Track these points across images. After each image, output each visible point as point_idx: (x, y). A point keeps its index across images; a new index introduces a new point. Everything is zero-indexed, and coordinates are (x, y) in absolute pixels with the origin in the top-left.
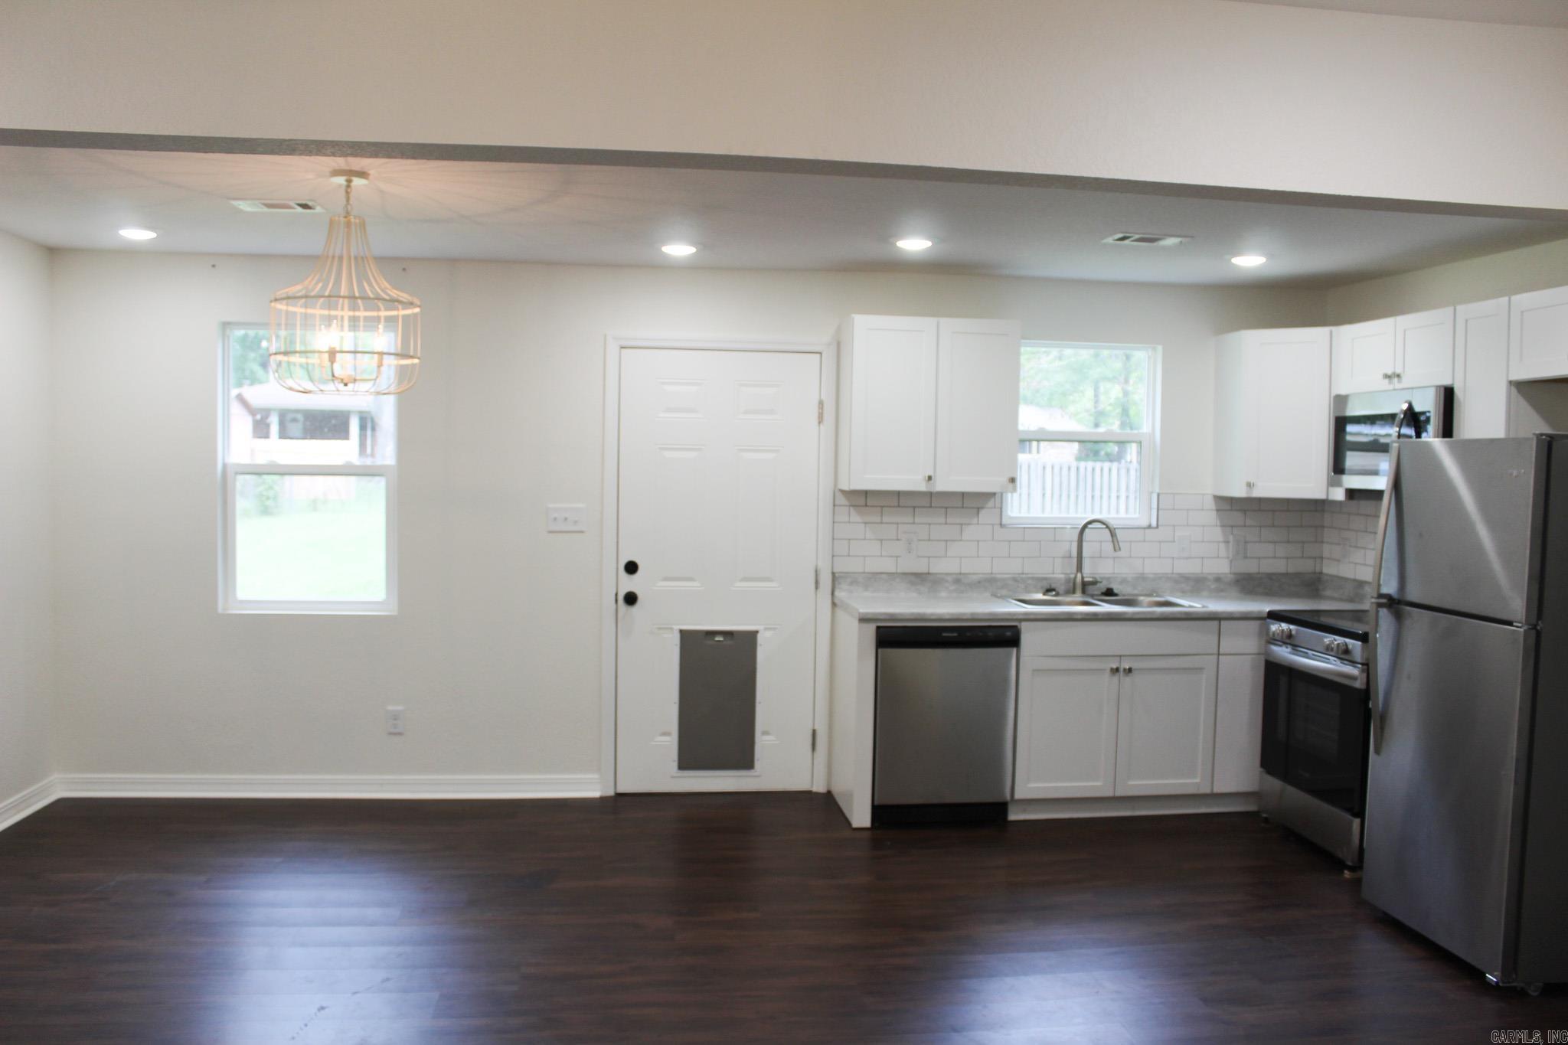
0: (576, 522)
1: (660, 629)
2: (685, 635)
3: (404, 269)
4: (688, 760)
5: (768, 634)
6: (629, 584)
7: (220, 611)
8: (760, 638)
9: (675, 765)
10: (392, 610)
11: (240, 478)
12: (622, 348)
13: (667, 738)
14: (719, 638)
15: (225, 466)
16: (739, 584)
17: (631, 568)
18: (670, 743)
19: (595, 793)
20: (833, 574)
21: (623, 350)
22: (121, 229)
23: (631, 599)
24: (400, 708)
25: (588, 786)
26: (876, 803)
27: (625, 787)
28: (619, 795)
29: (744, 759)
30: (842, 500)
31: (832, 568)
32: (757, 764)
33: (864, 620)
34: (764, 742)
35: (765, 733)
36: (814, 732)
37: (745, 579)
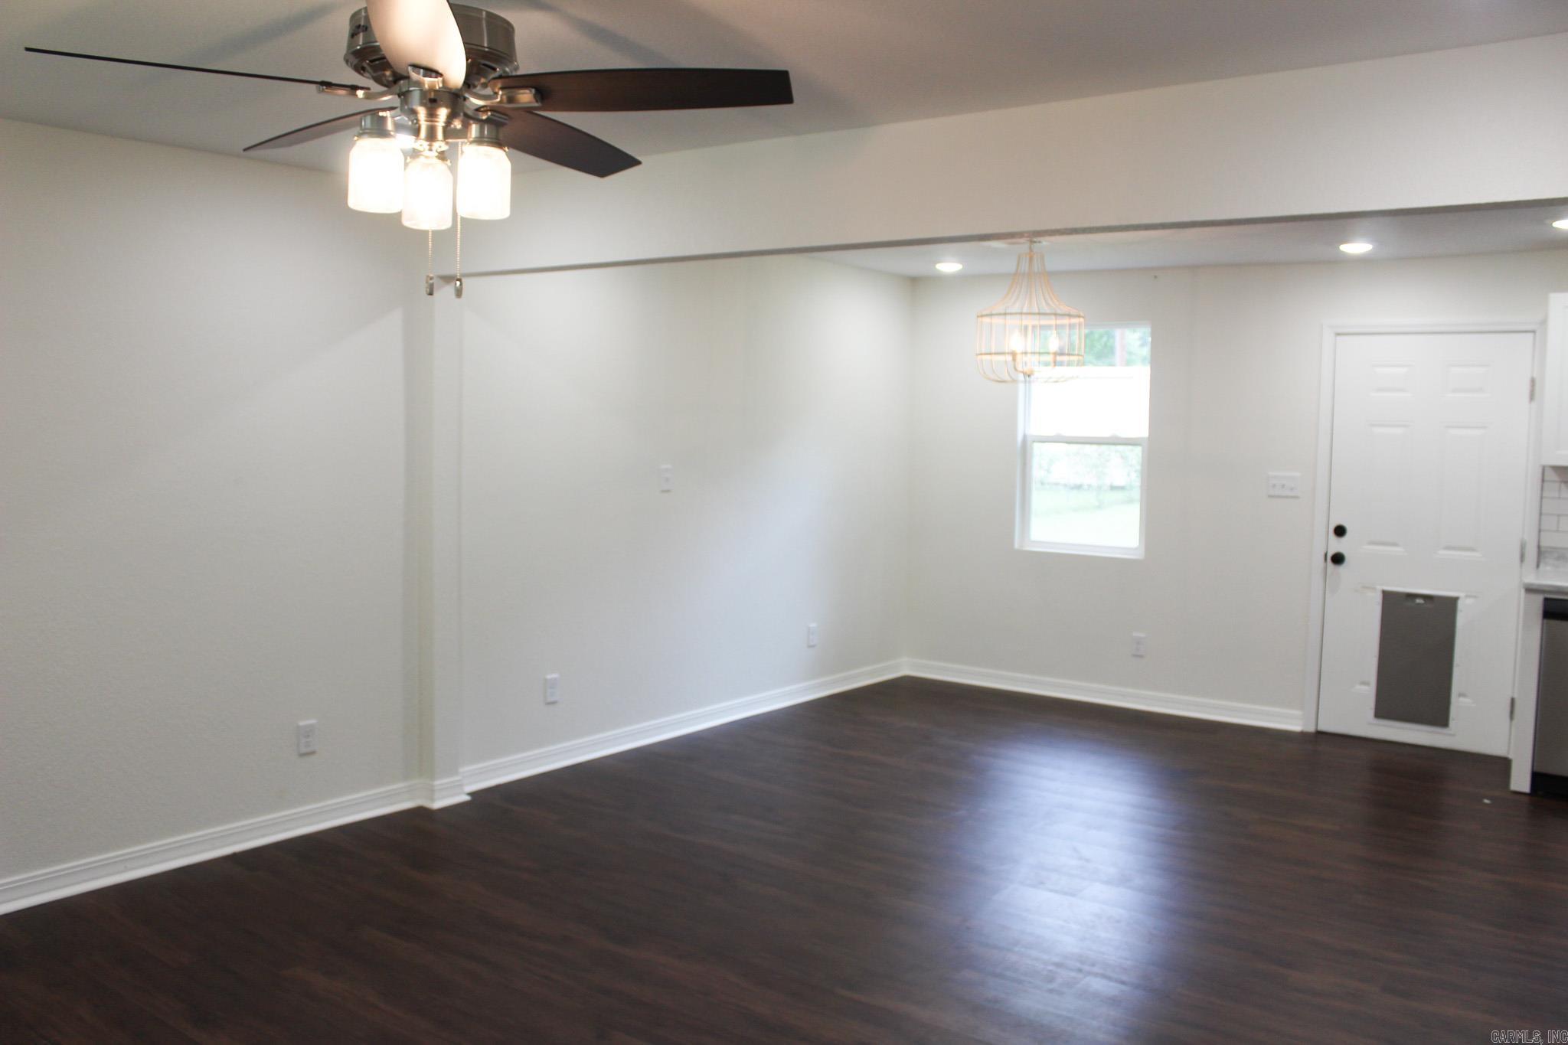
0: (1292, 489)
1: (1364, 587)
2: (1387, 595)
3: (1156, 277)
4: (1384, 710)
5: (1469, 601)
6: (1336, 545)
7: (1016, 546)
8: (1460, 605)
9: (1371, 712)
10: (1139, 555)
11: (1036, 445)
12: (1338, 334)
13: (1365, 688)
14: (1419, 601)
15: (1025, 436)
16: (1442, 552)
17: (1340, 531)
18: (1366, 691)
19: (1296, 727)
20: (1539, 547)
21: (1339, 338)
22: (939, 262)
23: (1338, 559)
24: (1142, 635)
25: (1291, 720)
26: (1535, 769)
27: (1326, 726)
28: (1319, 734)
29: (1439, 717)
30: (1551, 475)
31: (1539, 542)
32: (1452, 723)
33: (1530, 590)
34: (1459, 704)
35: (1461, 695)
36: (1513, 701)
37: (1448, 548)
